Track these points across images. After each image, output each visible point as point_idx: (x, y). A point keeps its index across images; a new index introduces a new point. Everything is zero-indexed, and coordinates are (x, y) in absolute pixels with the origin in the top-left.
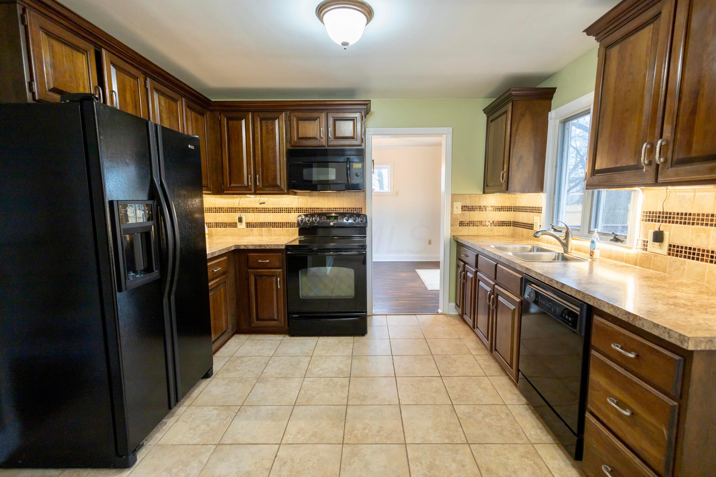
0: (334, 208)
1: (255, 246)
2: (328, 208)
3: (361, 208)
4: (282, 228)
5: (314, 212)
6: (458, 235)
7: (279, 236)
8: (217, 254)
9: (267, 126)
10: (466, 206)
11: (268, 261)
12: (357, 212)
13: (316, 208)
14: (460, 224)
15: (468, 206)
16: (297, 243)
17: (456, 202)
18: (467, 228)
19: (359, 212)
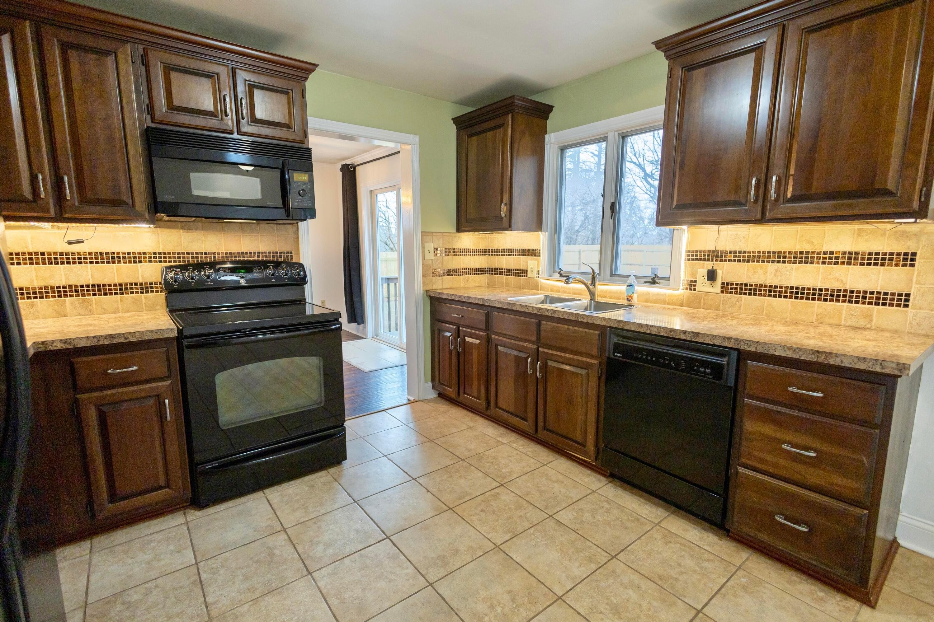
0: (239, 253)
1: (95, 340)
3: (291, 253)
4: (119, 296)
5: (198, 261)
6: (432, 287)
7: (115, 312)
9: (82, 64)
11: (134, 368)
12: (284, 259)
14: (433, 273)
17: (427, 243)
18: (441, 279)
19: (288, 259)
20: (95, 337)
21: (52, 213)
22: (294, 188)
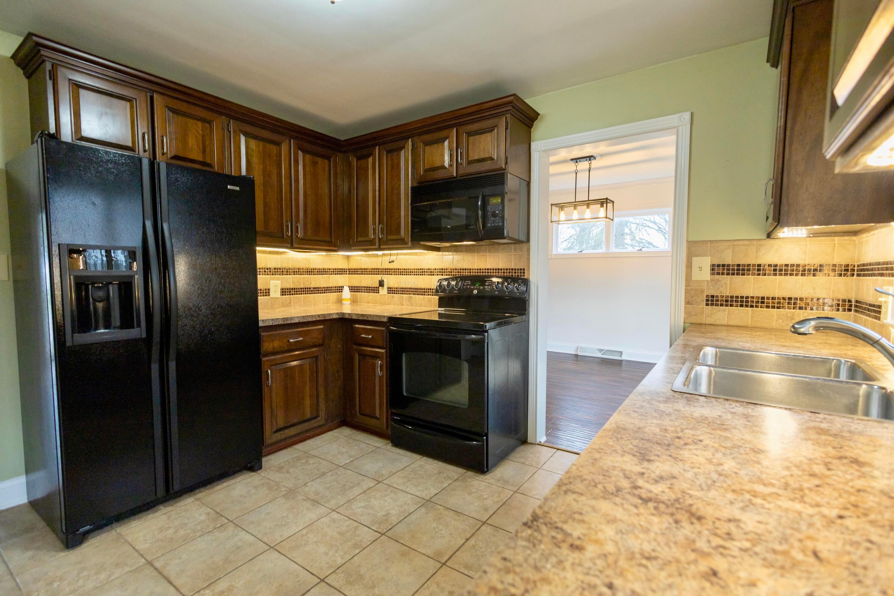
0: (485, 269)
1: (358, 316)
2: (478, 269)
3: (524, 269)
4: (423, 296)
6: (704, 322)
7: (420, 306)
8: (296, 321)
10: (723, 265)
11: (370, 337)
12: (518, 275)
13: (463, 269)
14: (707, 300)
15: (728, 265)
16: (435, 317)
17: (698, 256)
18: (725, 310)
19: (521, 275)
20: (359, 314)
21: (377, 246)
22: (489, 211)
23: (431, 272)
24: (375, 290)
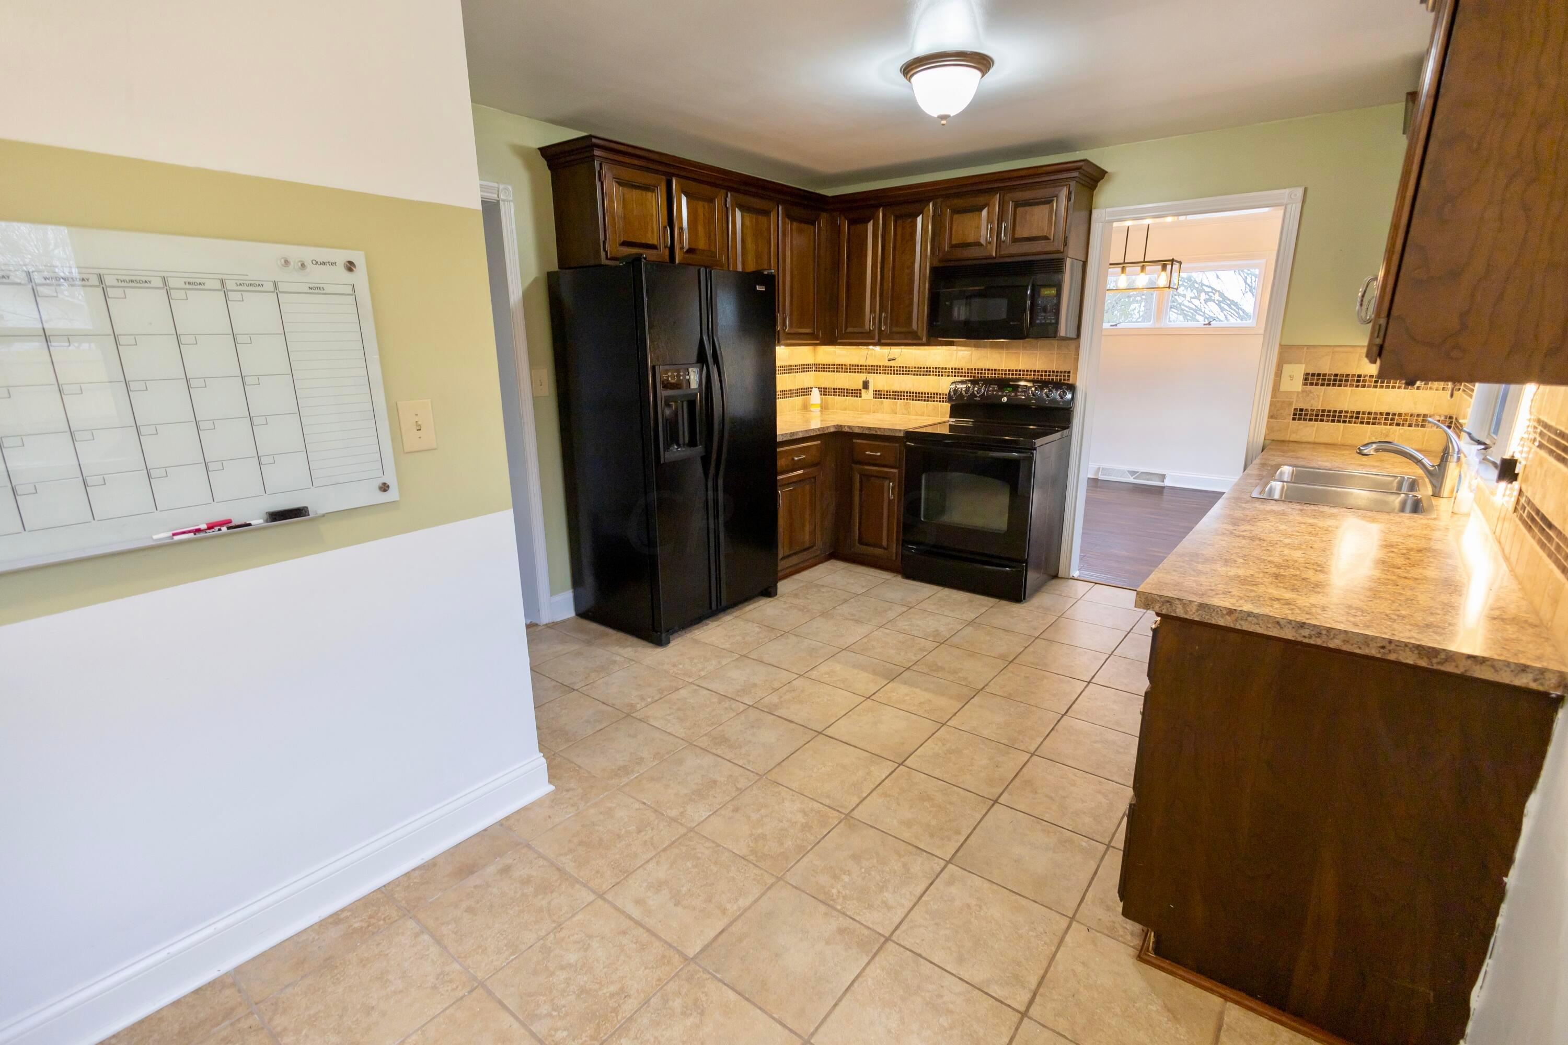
0: (1016, 371)
1: (862, 429)
2: (1006, 370)
3: (1069, 372)
4: (926, 402)
5: (981, 377)
6: (1288, 439)
7: (921, 415)
8: (800, 436)
9: (903, 228)
10: (1319, 375)
11: (879, 454)
12: (1060, 380)
13: (985, 370)
14: (1295, 414)
15: (1325, 375)
16: (945, 431)
17: (1290, 363)
18: (1313, 426)
19: (1065, 379)
20: (862, 427)
21: (876, 340)
22: (1038, 305)
23: (939, 372)
24: (856, 393)
